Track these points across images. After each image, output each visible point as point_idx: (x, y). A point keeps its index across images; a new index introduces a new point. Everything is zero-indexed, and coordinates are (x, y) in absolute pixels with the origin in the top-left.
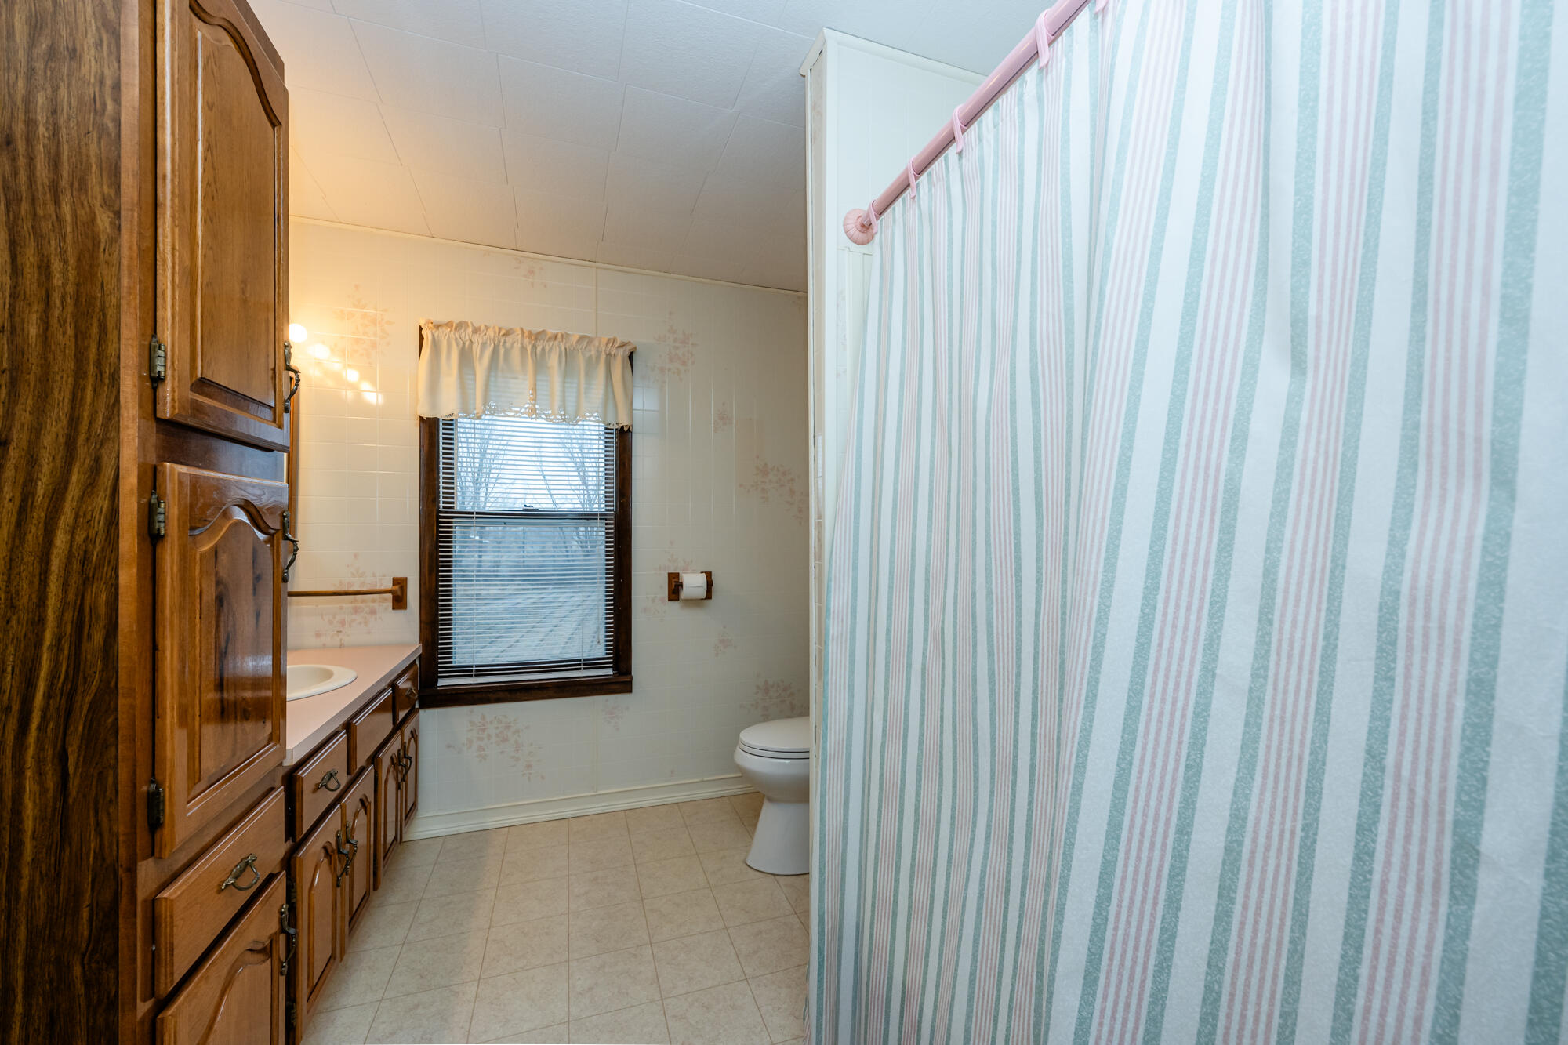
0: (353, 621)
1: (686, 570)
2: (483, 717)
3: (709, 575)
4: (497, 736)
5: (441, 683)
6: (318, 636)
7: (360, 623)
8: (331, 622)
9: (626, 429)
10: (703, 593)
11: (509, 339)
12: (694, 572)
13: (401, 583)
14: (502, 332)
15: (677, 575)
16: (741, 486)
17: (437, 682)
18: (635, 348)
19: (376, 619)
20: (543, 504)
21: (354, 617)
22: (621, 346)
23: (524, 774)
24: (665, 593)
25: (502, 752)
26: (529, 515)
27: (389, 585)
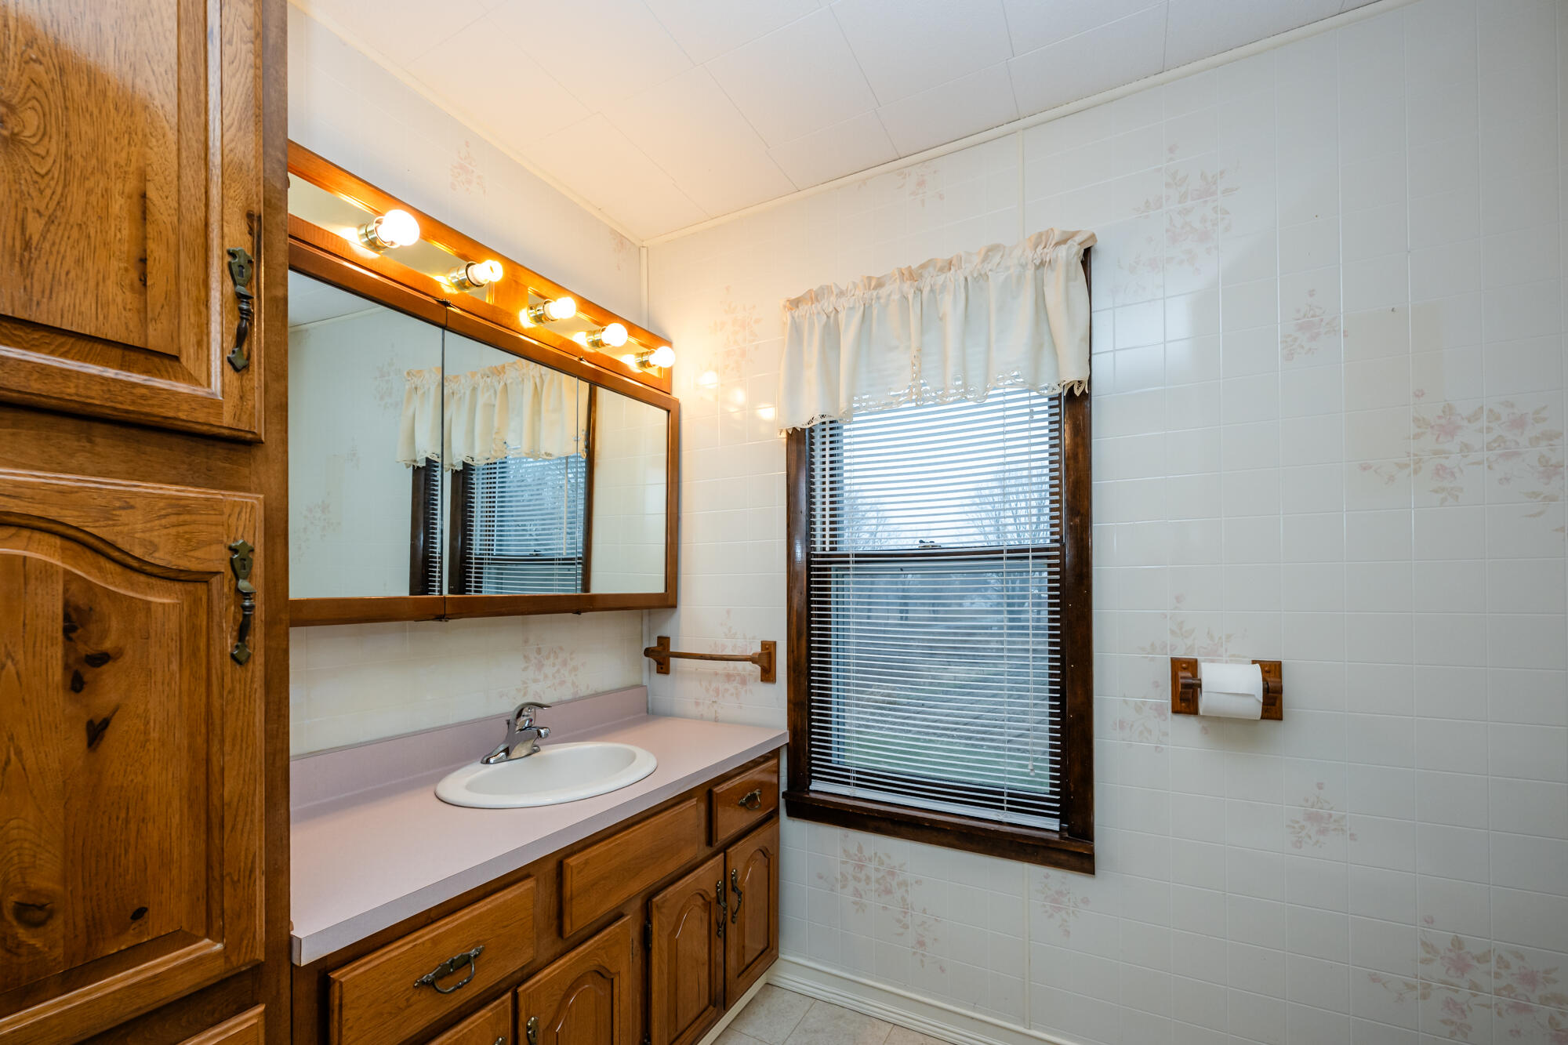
0: (727, 690)
1: (1214, 657)
2: (860, 849)
3: (1272, 672)
4: (877, 881)
5: (816, 785)
6: (697, 704)
7: (732, 694)
8: (707, 690)
9: (1077, 393)
10: (1255, 707)
11: (883, 292)
12: (1235, 659)
13: (769, 649)
14: (873, 284)
15: (1192, 665)
16: (1365, 468)
17: (810, 783)
18: (1093, 237)
19: (746, 691)
20: (946, 539)
21: (727, 686)
22: (1063, 242)
23: (914, 953)
24: (1165, 697)
25: (885, 908)
26: (929, 555)
27: (758, 649)
